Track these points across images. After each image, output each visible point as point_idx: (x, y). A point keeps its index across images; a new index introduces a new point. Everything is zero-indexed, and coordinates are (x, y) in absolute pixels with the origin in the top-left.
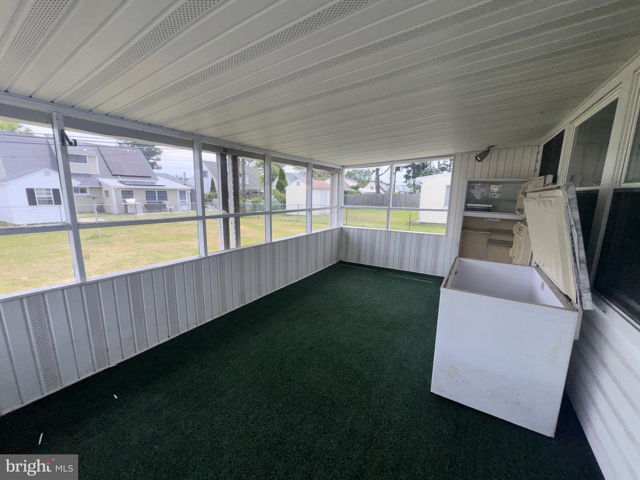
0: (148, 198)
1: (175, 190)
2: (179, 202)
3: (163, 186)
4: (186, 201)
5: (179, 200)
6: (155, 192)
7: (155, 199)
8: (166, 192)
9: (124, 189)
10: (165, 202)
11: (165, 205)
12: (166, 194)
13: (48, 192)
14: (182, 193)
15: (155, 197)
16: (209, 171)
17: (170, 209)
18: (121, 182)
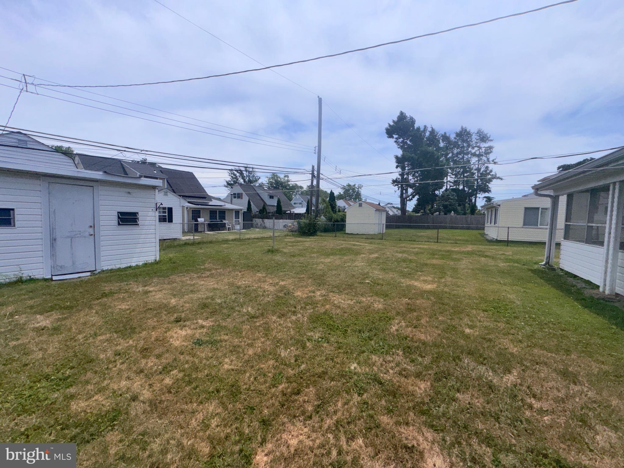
0: (211, 218)
1: (232, 210)
2: (234, 222)
3: (221, 206)
4: (239, 221)
5: (234, 220)
6: (216, 211)
7: (216, 219)
8: (225, 212)
9: (194, 208)
10: (224, 222)
11: (225, 223)
12: (225, 214)
13: (165, 210)
14: (237, 212)
15: (216, 216)
16: (243, 192)
17: (229, 228)
18: (189, 202)
